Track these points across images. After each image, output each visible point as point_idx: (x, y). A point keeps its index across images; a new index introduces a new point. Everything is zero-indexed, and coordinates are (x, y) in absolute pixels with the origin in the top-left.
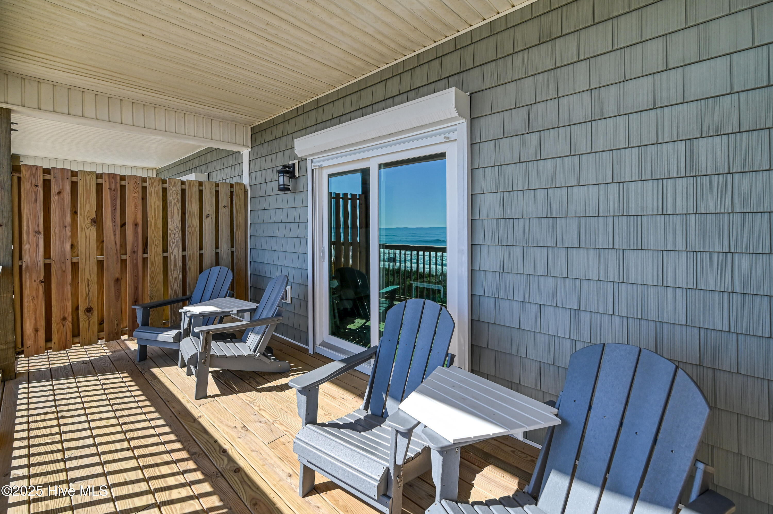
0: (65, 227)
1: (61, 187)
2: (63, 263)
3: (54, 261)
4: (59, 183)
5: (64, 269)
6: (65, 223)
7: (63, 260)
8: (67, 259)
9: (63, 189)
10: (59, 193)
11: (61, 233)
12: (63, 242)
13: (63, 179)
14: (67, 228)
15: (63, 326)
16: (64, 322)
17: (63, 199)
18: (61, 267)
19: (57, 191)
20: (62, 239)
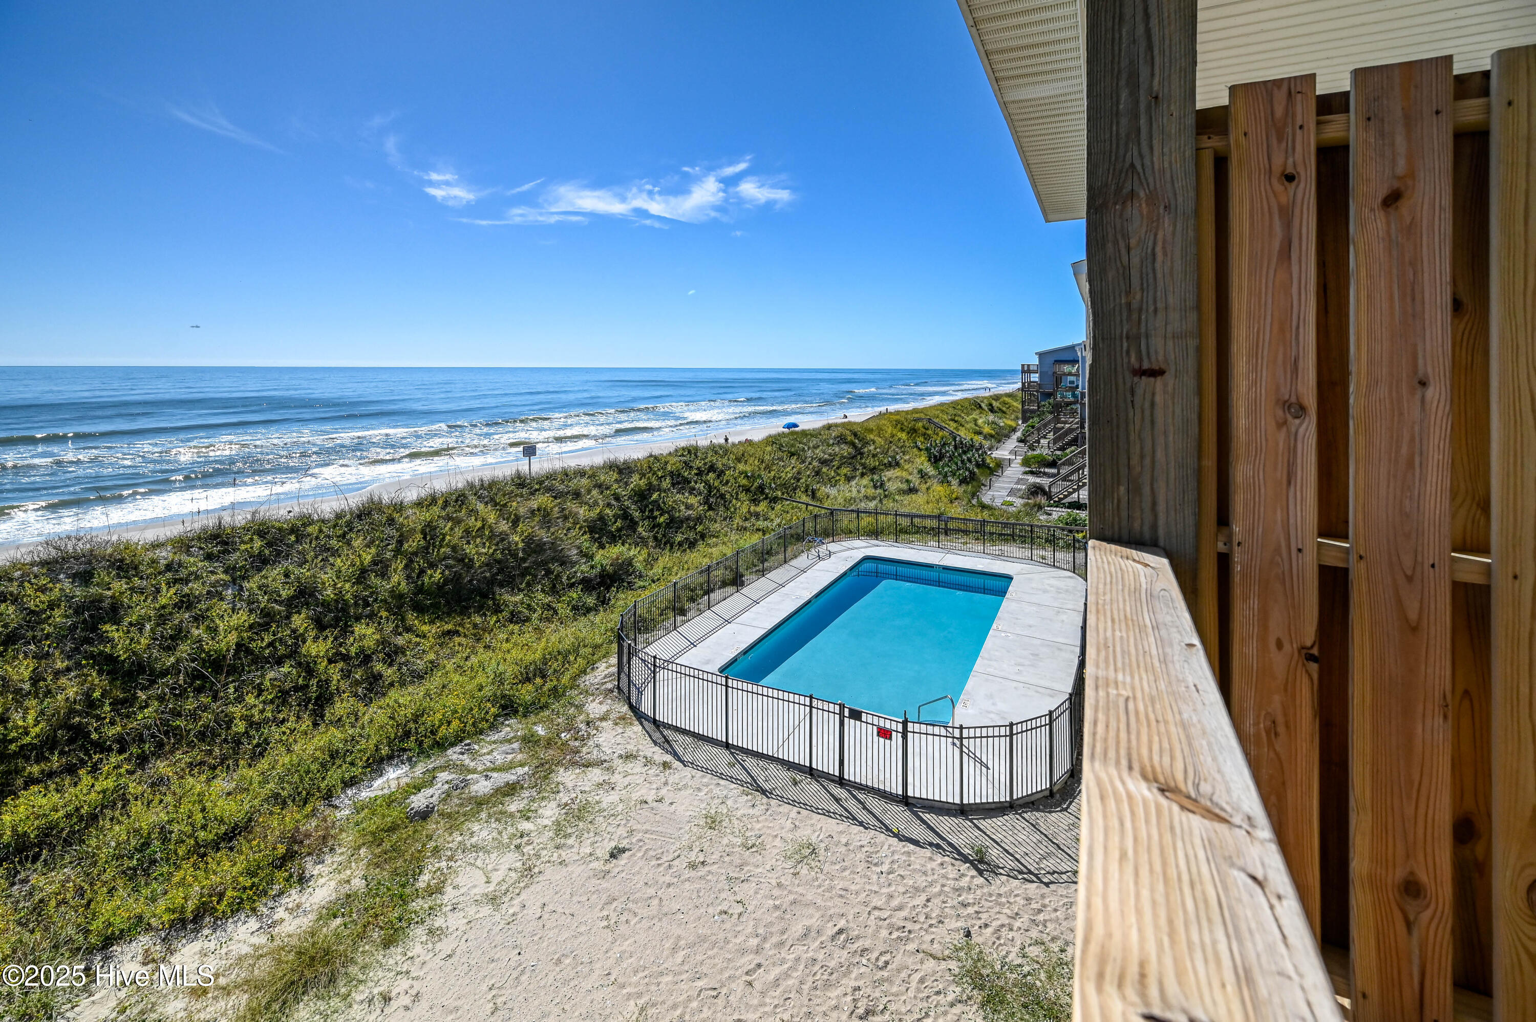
0: (1423, 384)
1: (1402, 163)
2: (1410, 579)
3: (1362, 565)
4: (1393, 145)
5: (1413, 616)
6: (1420, 362)
7: (1407, 561)
8: (1427, 566)
9: (1411, 174)
10: (1392, 199)
11: (1401, 414)
12: (1410, 464)
13: (1409, 121)
14: (1430, 392)
15: (1409, 925)
16: (1412, 907)
17: (1411, 229)
18: (1399, 601)
19: (1383, 192)
20: (1404, 450)
